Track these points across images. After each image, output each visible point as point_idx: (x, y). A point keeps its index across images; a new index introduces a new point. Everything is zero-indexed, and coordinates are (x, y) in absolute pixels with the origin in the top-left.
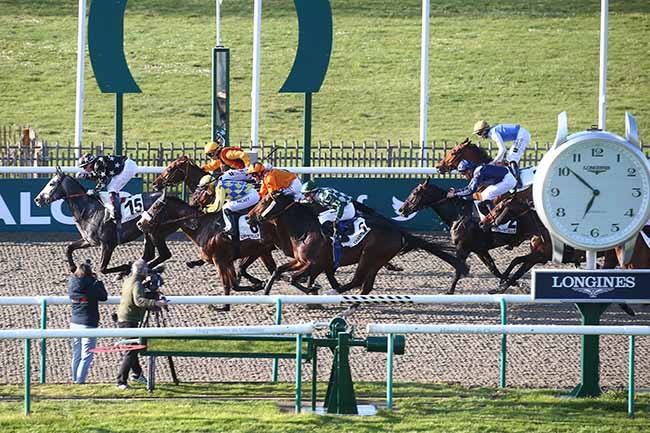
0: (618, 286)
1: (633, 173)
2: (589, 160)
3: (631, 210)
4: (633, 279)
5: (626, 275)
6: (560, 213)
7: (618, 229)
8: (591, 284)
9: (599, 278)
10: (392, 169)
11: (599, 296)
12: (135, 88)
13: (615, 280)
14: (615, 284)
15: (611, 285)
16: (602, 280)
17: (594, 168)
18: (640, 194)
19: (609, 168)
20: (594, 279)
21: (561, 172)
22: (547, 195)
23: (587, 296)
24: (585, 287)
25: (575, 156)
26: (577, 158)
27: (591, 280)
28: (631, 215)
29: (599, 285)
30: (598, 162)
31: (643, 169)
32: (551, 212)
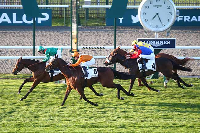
0: (164, 44)
3: (169, 19)
4: (169, 41)
5: (167, 40)
6: (146, 20)
7: (164, 25)
8: (156, 43)
9: (159, 41)
11: (159, 47)
13: (163, 42)
14: (163, 43)
15: (162, 43)
16: (159, 42)
17: (156, 6)
18: (171, 14)
19: (161, 6)
20: (157, 41)
21: (146, 7)
22: (142, 15)
23: (155, 47)
24: (154, 44)
25: (150, 2)
27: (156, 42)
28: (169, 21)
29: (158, 44)
31: (172, 6)
32: (143, 20)
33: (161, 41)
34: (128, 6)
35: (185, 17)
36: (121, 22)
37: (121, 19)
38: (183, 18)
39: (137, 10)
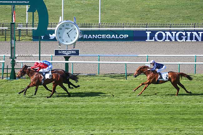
0: (72, 53)
1: (75, 29)
2: (66, 26)
5: (74, 50)
6: (60, 37)
7: (72, 41)
9: (68, 51)
11: (68, 55)
13: (72, 51)
17: (67, 28)
19: (70, 28)
21: (60, 29)
22: (57, 34)
23: (66, 55)
24: (65, 53)
25: (63, 26)
27: (66, 51)
29: (68, 53)
32: (58, 38)
33: (70, 51)
34: (48, 28)
35: (84, 35)
36: (42, 38)
37: (42, 37)
38: (83, 36)
39: (54, 31)
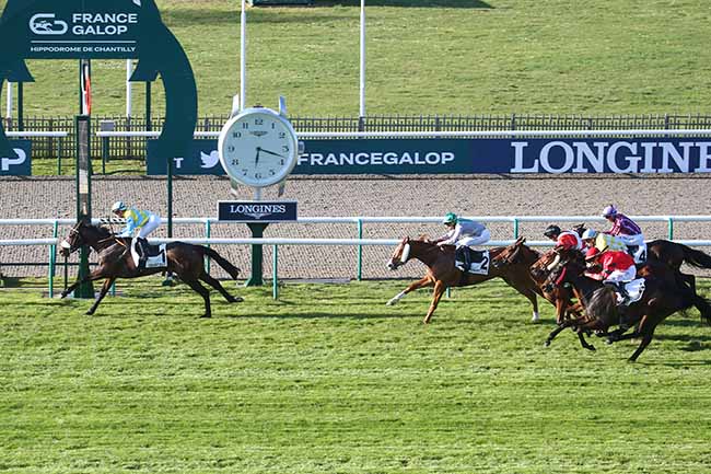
0: (274, 211)
1: (283, 136)
2: (253, 127)
3: (282, 161)
4: (284, 206)
5: (279, 204)
6: (235, 162)
8: (256, 210)
9: (262, 206)
10: (208, 133)
11: (262, 218)
12: (31, 79)
13: (272, 207)
14: (272, 210)
15: (270, 211)
17: (256, 132)
18: (288, 150)
19: (266, 133)
21: (235, 135)
22: (226, 151)
23: (254, 218)
24: (252, 212)
26: (245, 126)
27: (256, 207)
28: (282, 164)
29: (262, 211)
30: (259, 128)
31: (289, 133)
32: (229, 162)
33: (266, 207)
34: (195, 133)
35: (313, 155)
36: (178, 166)
37: (178, 161)
38: (309, 158)
39: (217, 141)
